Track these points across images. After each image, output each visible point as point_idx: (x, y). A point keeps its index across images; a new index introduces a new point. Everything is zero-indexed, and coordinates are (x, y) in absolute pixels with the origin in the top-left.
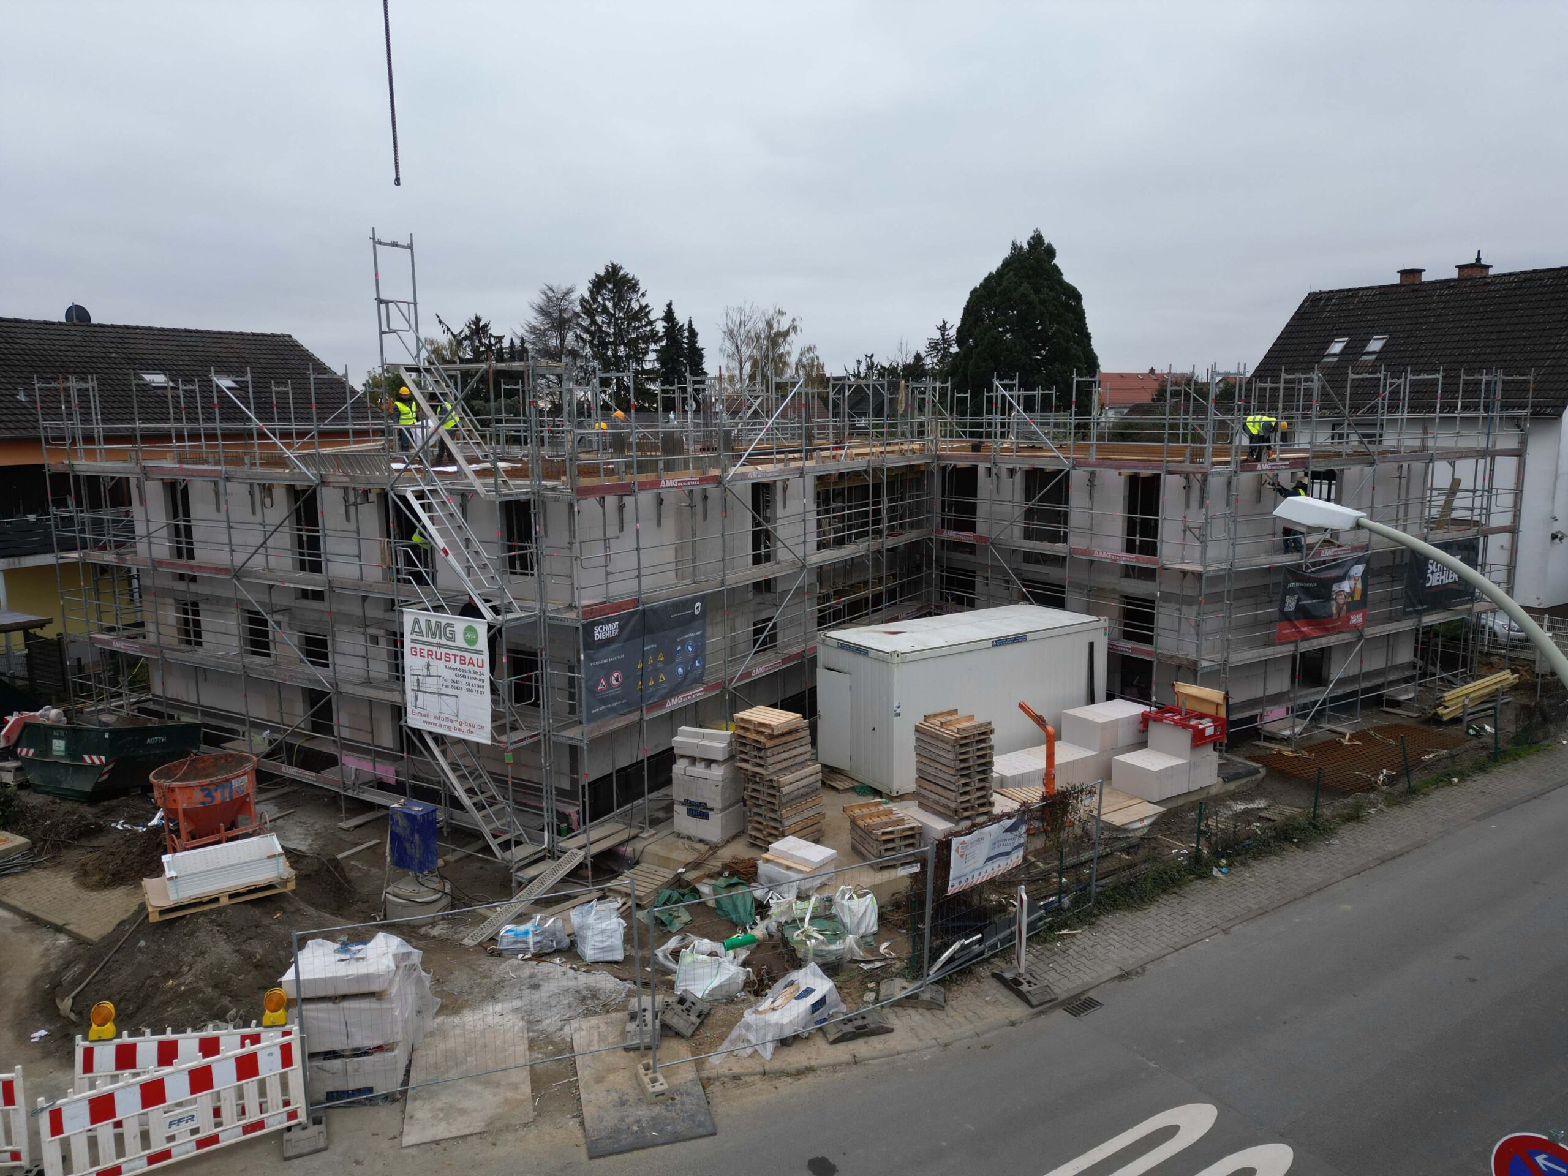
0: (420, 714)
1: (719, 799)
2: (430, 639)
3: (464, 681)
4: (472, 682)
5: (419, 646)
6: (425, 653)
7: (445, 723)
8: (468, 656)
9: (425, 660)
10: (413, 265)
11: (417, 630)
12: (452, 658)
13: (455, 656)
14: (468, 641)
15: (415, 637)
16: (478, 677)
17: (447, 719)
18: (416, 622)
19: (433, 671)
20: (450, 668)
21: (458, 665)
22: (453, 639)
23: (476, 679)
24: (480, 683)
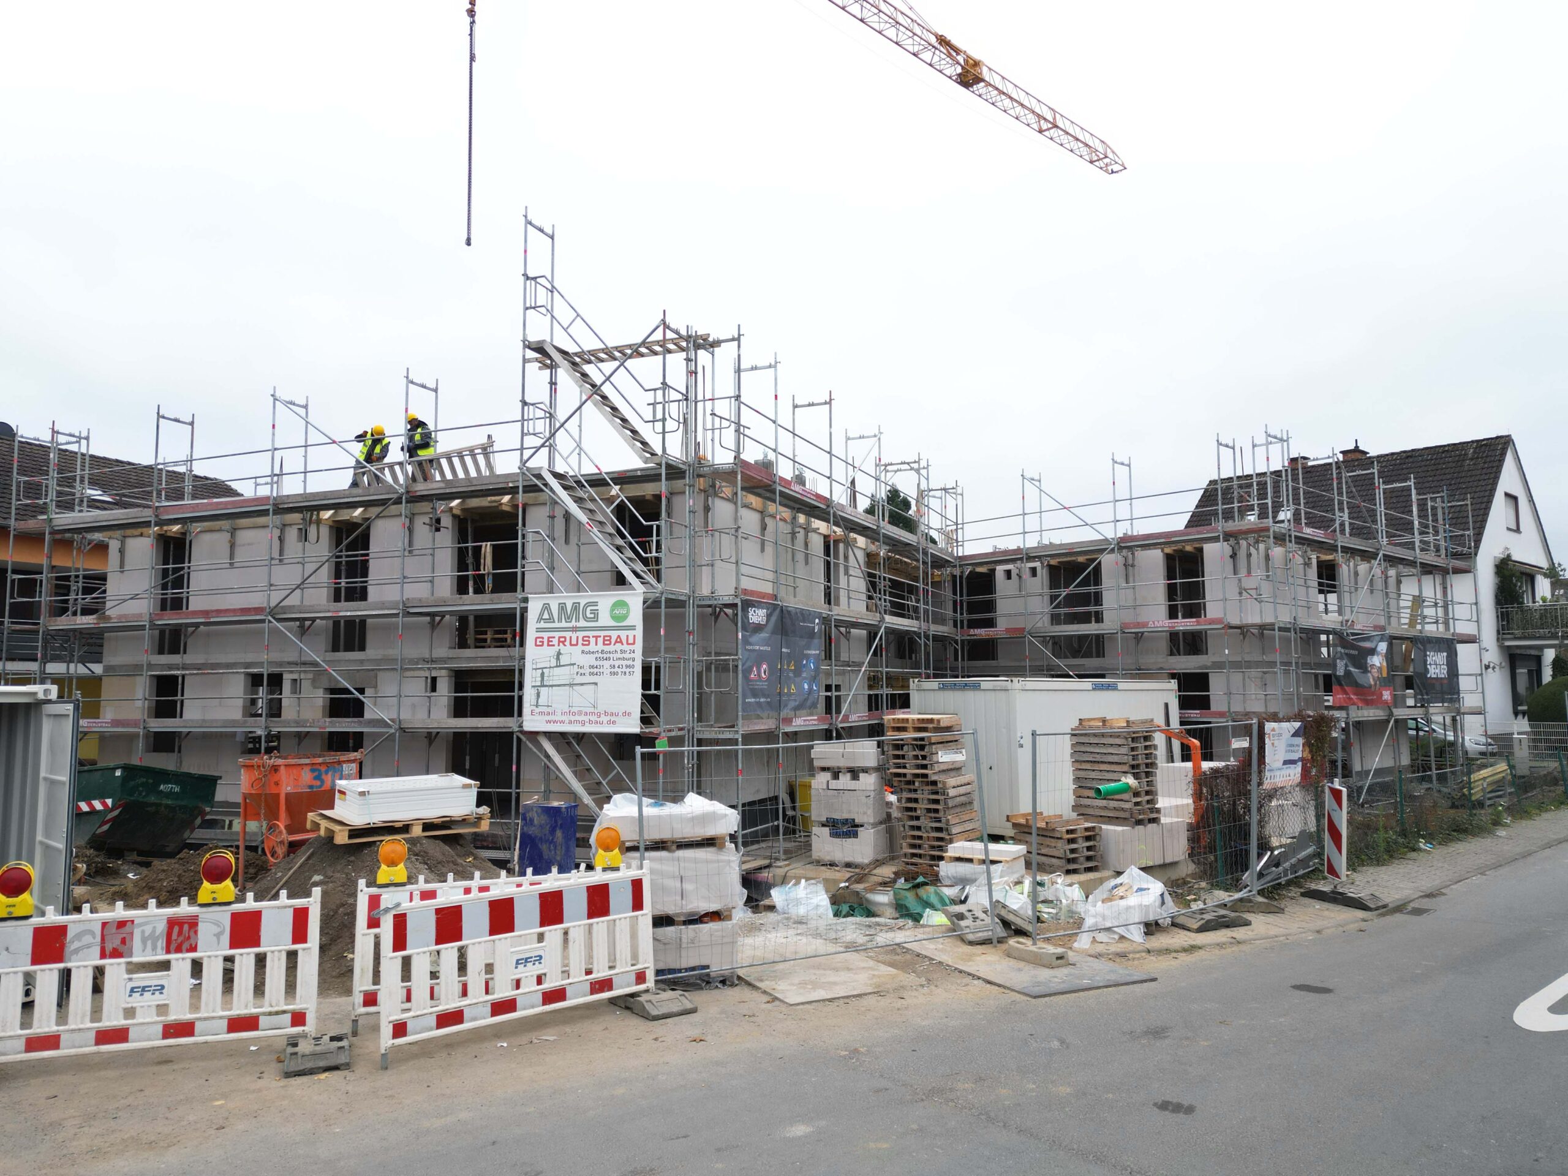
0: (541, 713)
1: (870, 812)
2: (564, 624)
3: (607, 664)
4: (617, 663)
5: (546, 635)
6: (555, 641)
7: (577, 718)
8: (614, 634)
9: (552, 651)
10: (553, 254)
11: (546, 616)
12: (593, 640)
13: (597, 637)
14: (614, 618)
15: (542, 625)
16: (627, 656)
17: (580, 713)
18: (546, 607)
19: (564, 660)
20: (590, 652)
21: (600, 646)
22: (596, 618)
23: (624, 659)
24: (630, 663)
